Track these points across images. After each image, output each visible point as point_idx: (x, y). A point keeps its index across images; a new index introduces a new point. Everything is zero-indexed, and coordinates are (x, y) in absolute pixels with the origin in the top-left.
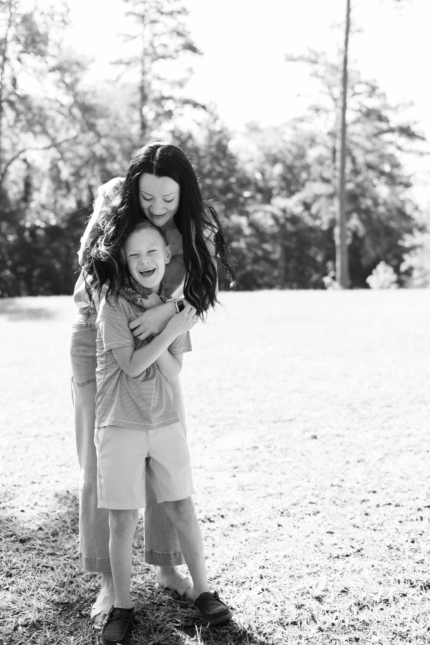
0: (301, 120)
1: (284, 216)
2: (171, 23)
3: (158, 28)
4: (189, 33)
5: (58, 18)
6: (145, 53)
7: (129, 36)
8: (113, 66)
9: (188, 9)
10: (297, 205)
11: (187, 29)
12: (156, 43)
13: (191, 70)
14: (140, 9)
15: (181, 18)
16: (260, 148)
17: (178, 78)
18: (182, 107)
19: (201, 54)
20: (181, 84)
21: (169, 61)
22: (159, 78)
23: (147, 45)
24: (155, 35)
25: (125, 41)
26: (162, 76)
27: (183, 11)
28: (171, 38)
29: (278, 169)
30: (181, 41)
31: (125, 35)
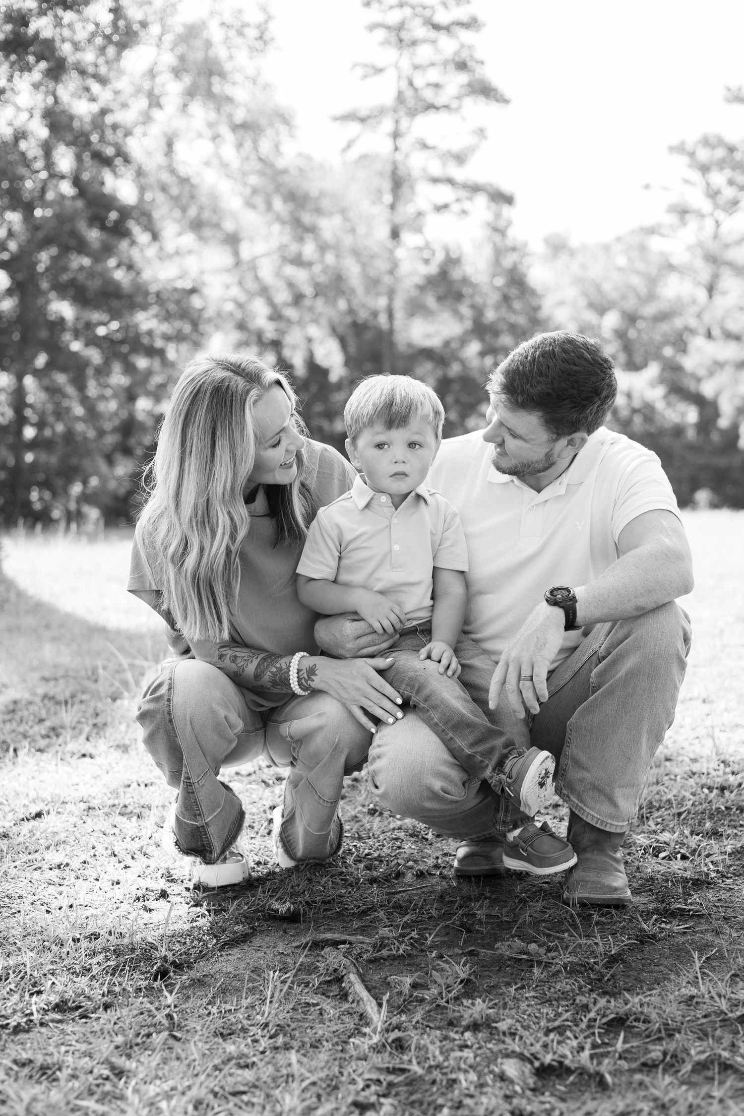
0: (652, 231)
1: (629, 405)
2: (448, 45)
3: (424, 53)
4: (482, 63)
5: (252, 33)
6: (400, 98)
7: (373, 67)
8: (338, 122)
9: (481, 18)
10: (652, 385)
11: (479, 55)
12: (419, 82)
13: (481, 132)
14: (394, 17)
15: (465, 36)
16: (578, 281)
17: (456, 147)
18: (470, 199)
19: (506, 101)
20: (460, 159)
22: (424, 146)
23: (404, 84)
24: (416, 67)
25: (365, 77)
26: (429, 142)
27: (472, 24)
28: (445, 73)
29: (611, 321)
30: (463, 78)
31: (366, 66)
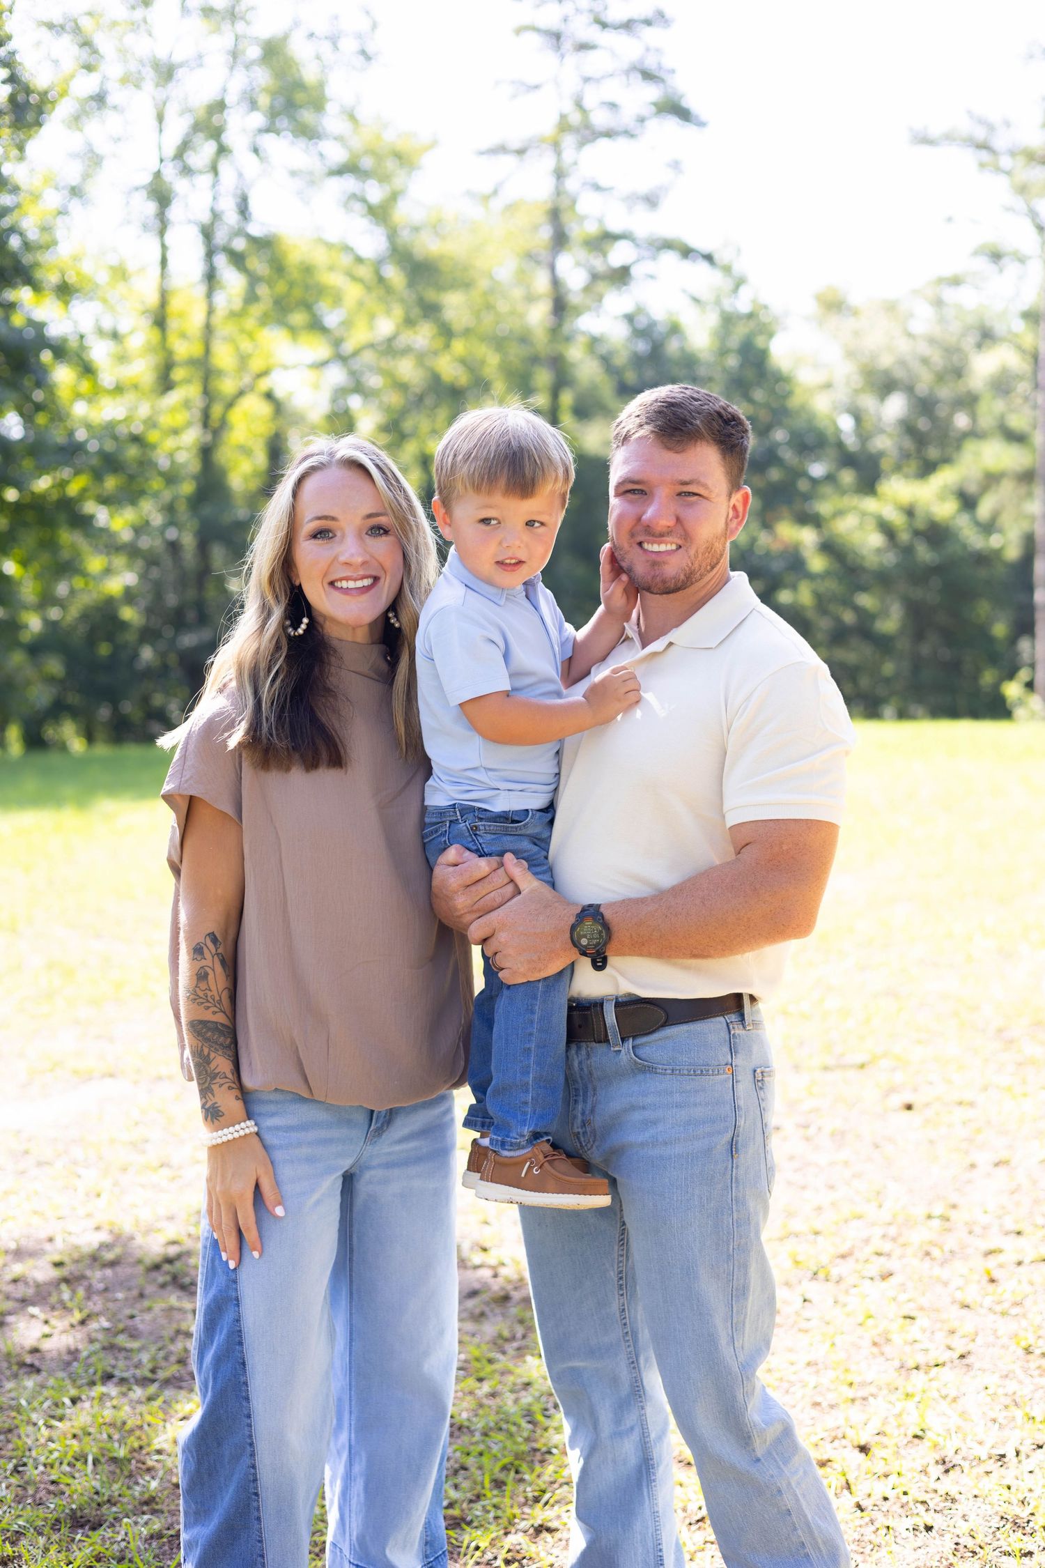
0: (956, 281)
1: (910, 525)
2: (628, 48)
3: (594, 62)
4: (673, 71)
5: (349, 46)
6: (564, 126)
7: (523, 84)
8: (485, 157)
9: (668, 13)
10: (942, 497)
11: (668, 63)
12: (590, 102)
13: (676, 165)
14: (550, 17)
15: (650, 35)
16: (850, 354)
17: (643, 188)
18: (654, 258)
19: (701, 124)
20: (651, 201)
21: (622, 142)
22: (597, 188)
23: (568, 107)
24: (587, 80)
25: (514, 96)
26: (602, 183)
27: (658, 19)
28: (629, 85)
29: (895, 407)
30: (652, 93)
31: (513, 82)
